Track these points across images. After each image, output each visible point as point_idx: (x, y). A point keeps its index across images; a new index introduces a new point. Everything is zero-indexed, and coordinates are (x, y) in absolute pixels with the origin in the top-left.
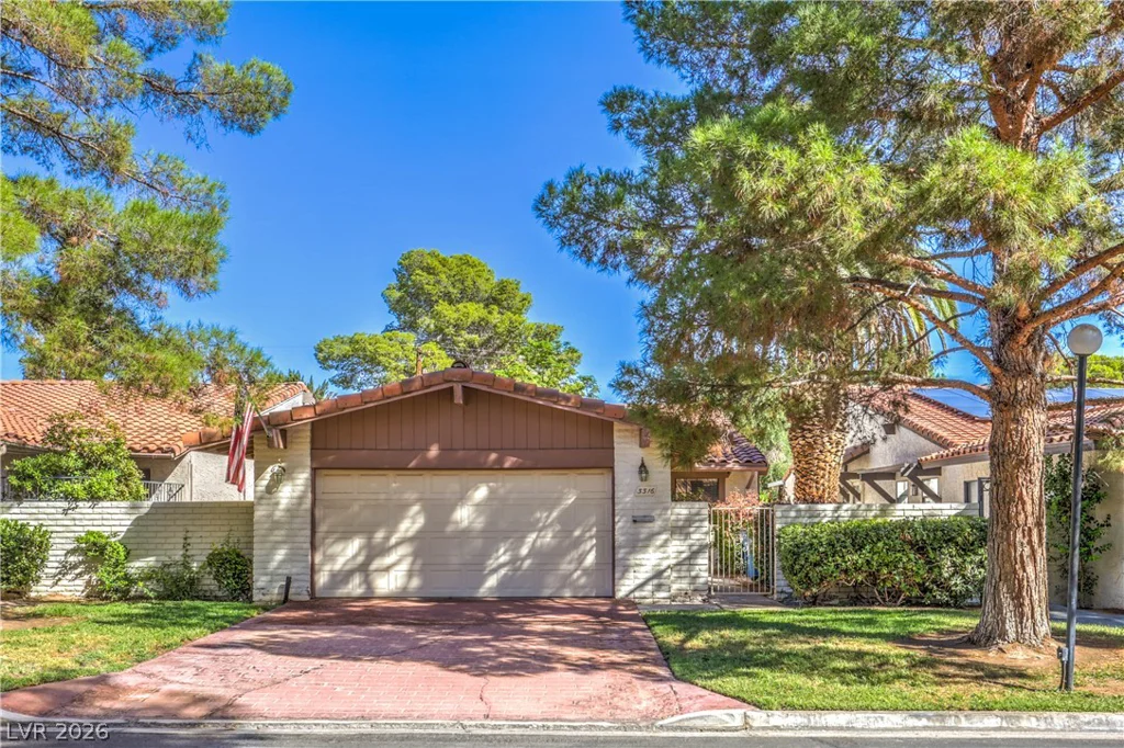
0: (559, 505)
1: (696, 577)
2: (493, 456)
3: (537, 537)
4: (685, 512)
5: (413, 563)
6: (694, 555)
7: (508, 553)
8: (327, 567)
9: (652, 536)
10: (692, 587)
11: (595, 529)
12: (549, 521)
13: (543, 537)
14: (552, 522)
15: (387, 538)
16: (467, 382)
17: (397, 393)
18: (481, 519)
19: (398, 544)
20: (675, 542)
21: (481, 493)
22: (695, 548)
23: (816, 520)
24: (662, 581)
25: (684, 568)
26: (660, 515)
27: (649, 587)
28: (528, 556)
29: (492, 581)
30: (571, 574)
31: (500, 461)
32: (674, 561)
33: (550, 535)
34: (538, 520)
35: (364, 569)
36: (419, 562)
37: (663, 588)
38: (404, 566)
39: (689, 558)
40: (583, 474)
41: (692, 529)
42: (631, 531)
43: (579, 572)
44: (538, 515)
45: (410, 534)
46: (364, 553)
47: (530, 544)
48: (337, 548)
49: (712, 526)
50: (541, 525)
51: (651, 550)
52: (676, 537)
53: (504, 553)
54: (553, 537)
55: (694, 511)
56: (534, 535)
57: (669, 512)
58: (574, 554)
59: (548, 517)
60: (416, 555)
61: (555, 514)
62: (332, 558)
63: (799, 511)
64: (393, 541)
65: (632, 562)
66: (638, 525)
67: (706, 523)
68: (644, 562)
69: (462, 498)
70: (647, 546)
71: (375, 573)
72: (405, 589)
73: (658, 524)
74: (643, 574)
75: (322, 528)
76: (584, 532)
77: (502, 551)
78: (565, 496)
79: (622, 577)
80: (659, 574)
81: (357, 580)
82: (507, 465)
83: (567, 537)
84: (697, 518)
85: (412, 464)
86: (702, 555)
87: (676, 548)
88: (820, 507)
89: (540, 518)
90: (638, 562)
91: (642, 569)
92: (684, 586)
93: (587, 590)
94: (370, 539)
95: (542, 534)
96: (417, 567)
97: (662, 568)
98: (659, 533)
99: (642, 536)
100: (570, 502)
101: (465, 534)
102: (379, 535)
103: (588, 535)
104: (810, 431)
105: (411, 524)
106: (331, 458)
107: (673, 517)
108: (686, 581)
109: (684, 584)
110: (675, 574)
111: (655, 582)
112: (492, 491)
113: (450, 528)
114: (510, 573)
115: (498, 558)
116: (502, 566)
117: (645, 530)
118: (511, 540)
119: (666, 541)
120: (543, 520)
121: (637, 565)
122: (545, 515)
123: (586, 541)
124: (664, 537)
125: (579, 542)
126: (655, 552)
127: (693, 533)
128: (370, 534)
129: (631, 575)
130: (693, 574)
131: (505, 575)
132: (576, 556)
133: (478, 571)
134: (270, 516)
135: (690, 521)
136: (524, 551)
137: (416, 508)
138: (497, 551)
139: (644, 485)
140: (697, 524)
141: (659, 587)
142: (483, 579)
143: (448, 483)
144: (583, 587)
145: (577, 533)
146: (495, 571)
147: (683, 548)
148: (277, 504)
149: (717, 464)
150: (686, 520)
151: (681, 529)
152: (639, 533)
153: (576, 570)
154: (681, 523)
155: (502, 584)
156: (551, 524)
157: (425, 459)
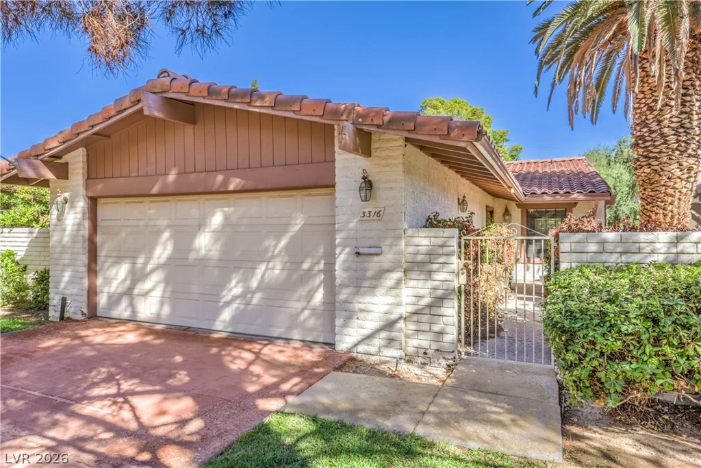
0: (287, 232)
1: (441, 333)
2: (220, 178)
3: (267, 269)
4: (425, 242)
5: (164, 291)
6: (439, 301)
7: (240, 285)
8: (106, 289)
9: (382, 273)
10: (434, 346)
11: (323, 262)
12: (278, 250)
13: (273, 269)
14: (280, 252)
15: (145, 264)
16: (165, 92)
17: (113, 113)
18: (218, 247)
19: (153, 271)
20: (412, 283)
21: (217, 219)
22: (440, 292)
23: (637, 258)
24: (394, 334)
25: (425, 318)
26: (391, 246)
27: (377, 342)
28: (258, 289)
29: (226, 315)
30: (298, 314)
31: (226, 182)
32: (410, 309)
33: (279, 266)
34: (267, 249)
35: (129, 292)
36: (169, 289)
37: (396, 344)
38: (158, 293)
39: (430, 306)
40: (310, 195)
41: (435, 266)
42: (353, 266)
43: (307, 313)
44: (267, 243)
45: (162, 260)
46: (129, 278)
47: (259, 276)
48: (113, 272)
49: (463, 261)
50: (270, 254)
51: (381, 291)
52: (414, 275)
53: (236, 286)
54: (282, 269)
55: (439, 241)
56: (263, 267)
57: (403, 243)
58: (303, 291)
59: (276, 246)
60: (167, 281)
61: (283, 243)
62: (108, 281)
63: (603, 243)
64: (149, 267)
65: (357, 306)
66: (361, 258)
67: (454, 259)
68: (371, 307)
69: (201, 225)
70: (374, 287)
71: (138, 298)
72: (159, 315)
73: (387, 258)
74: (369, 323)
75: (102, 253)
76: (313, 265)
77: (234, 282)
78: (293, 222)
79: (345, 325)
80: (389, 325)
81: (124, 303)
82: (231, 187)
83: (294, 270)
84: (441, 251)
85: (155, 190)
86: (447, 303)
87: (413, 292)
88: (643, 236)
89: (269, 246)
90: (362, 306)
91: (370, 316)
92: (425, 344)
93: (315, 334)
94: (134, 263)
95: (271, 265)
96: (168, 294)
97: (394, 317)
98: (390, 271)
99: (369, 274)
100: (297, 228)
101: (203, 261)
102: (140, 261)
103: (316, 268)
104: (657, 159)
105: (162, 252)
106: (100, 186)
107: (411, 249)
108: (430, 336)
109: (423, 341)
110: (412, 327)
111: (384, 334)
112: (227, 218)
113: (192, 256)
114: (242, 307)
115: (230, 290)
116: (235, 298)
117: (373, 265)
118: (242, 271)
119: (399, 282)
120: (272, 249)
121: (362, 311)
122: (274, 243)
123: (315, 275)
124: (398, 275)
125: (308, 275)
126: (386, 294)
127: (437, 271)
128: (134, 258)
129: (355, 322)
130: (436, 328)
131: (238, 308)
132: (304, 293)
133: (213, 303)
134: (60, 241)
135: (432, 255)
136: (254, 283)
137: (166, 235)
138: (229, 281)
139: (370, 207)
140: (442, 260)
141: (390, 342)
142: (217, 312)
143: (188, 208)
144: (312, 330)
145: (306, 266)
146: (228, 304)
147: (422, 292)
148: (65, 230)
149: (562, 196)
150: (430, 254)
151: (421, 266)
152: (365, 270)
153: (304, 309)
154: (420, 258)
155: (235, 319)
156: (278, 255)
157: (165, 185)
